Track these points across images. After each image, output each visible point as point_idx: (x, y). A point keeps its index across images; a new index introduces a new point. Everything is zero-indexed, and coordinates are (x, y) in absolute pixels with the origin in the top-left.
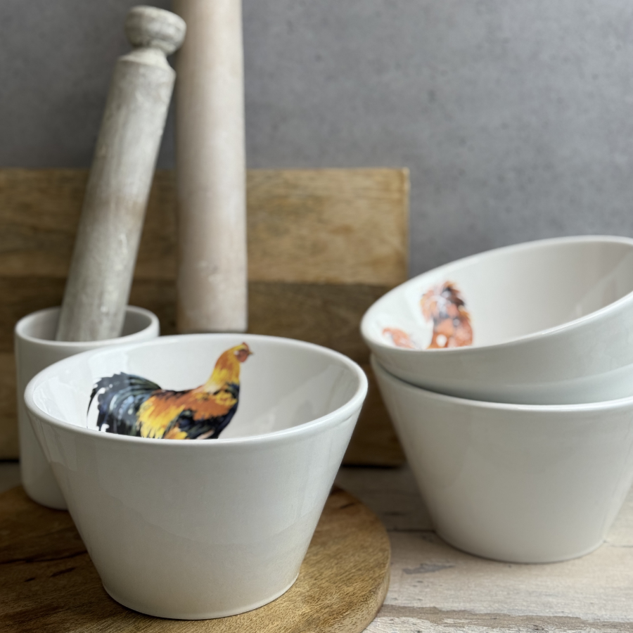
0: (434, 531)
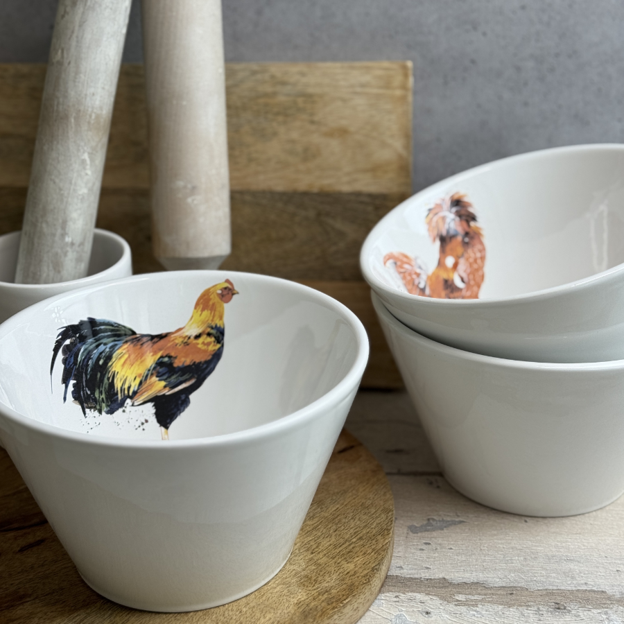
0: (441, 474)
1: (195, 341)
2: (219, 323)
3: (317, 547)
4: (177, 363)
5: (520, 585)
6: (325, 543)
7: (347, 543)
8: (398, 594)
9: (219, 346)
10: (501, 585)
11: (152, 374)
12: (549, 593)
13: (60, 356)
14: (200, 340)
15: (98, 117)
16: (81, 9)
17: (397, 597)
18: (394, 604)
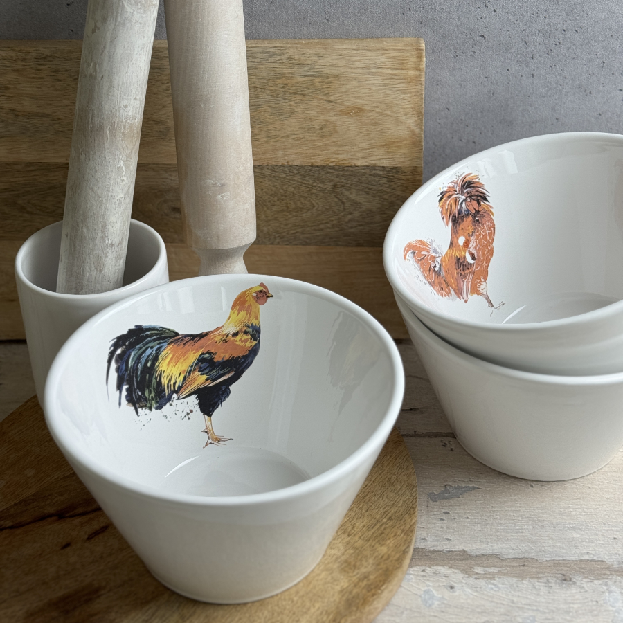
1: (233, 339)
2: (255, 323)
3: (353, 529)
4: (217, 359)
5: (530, 556)
6: (359, 525)
7: (379, 525)
8: (424, 568)
9: (255, 343)
10: (514, 556)
11: (195, 370)
12: (557, 564)
13: (114, 366)
14: (238, 338)
15: (131, 126)
16: (112, 25)
17: (423, 571)
18: (421, 578)
